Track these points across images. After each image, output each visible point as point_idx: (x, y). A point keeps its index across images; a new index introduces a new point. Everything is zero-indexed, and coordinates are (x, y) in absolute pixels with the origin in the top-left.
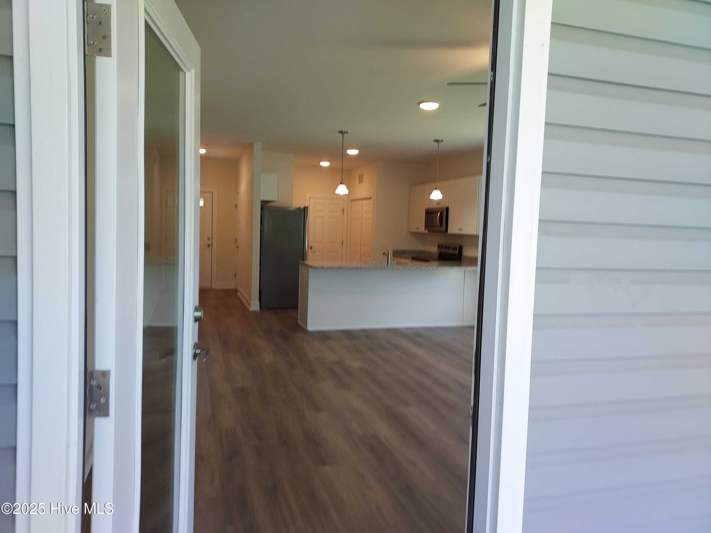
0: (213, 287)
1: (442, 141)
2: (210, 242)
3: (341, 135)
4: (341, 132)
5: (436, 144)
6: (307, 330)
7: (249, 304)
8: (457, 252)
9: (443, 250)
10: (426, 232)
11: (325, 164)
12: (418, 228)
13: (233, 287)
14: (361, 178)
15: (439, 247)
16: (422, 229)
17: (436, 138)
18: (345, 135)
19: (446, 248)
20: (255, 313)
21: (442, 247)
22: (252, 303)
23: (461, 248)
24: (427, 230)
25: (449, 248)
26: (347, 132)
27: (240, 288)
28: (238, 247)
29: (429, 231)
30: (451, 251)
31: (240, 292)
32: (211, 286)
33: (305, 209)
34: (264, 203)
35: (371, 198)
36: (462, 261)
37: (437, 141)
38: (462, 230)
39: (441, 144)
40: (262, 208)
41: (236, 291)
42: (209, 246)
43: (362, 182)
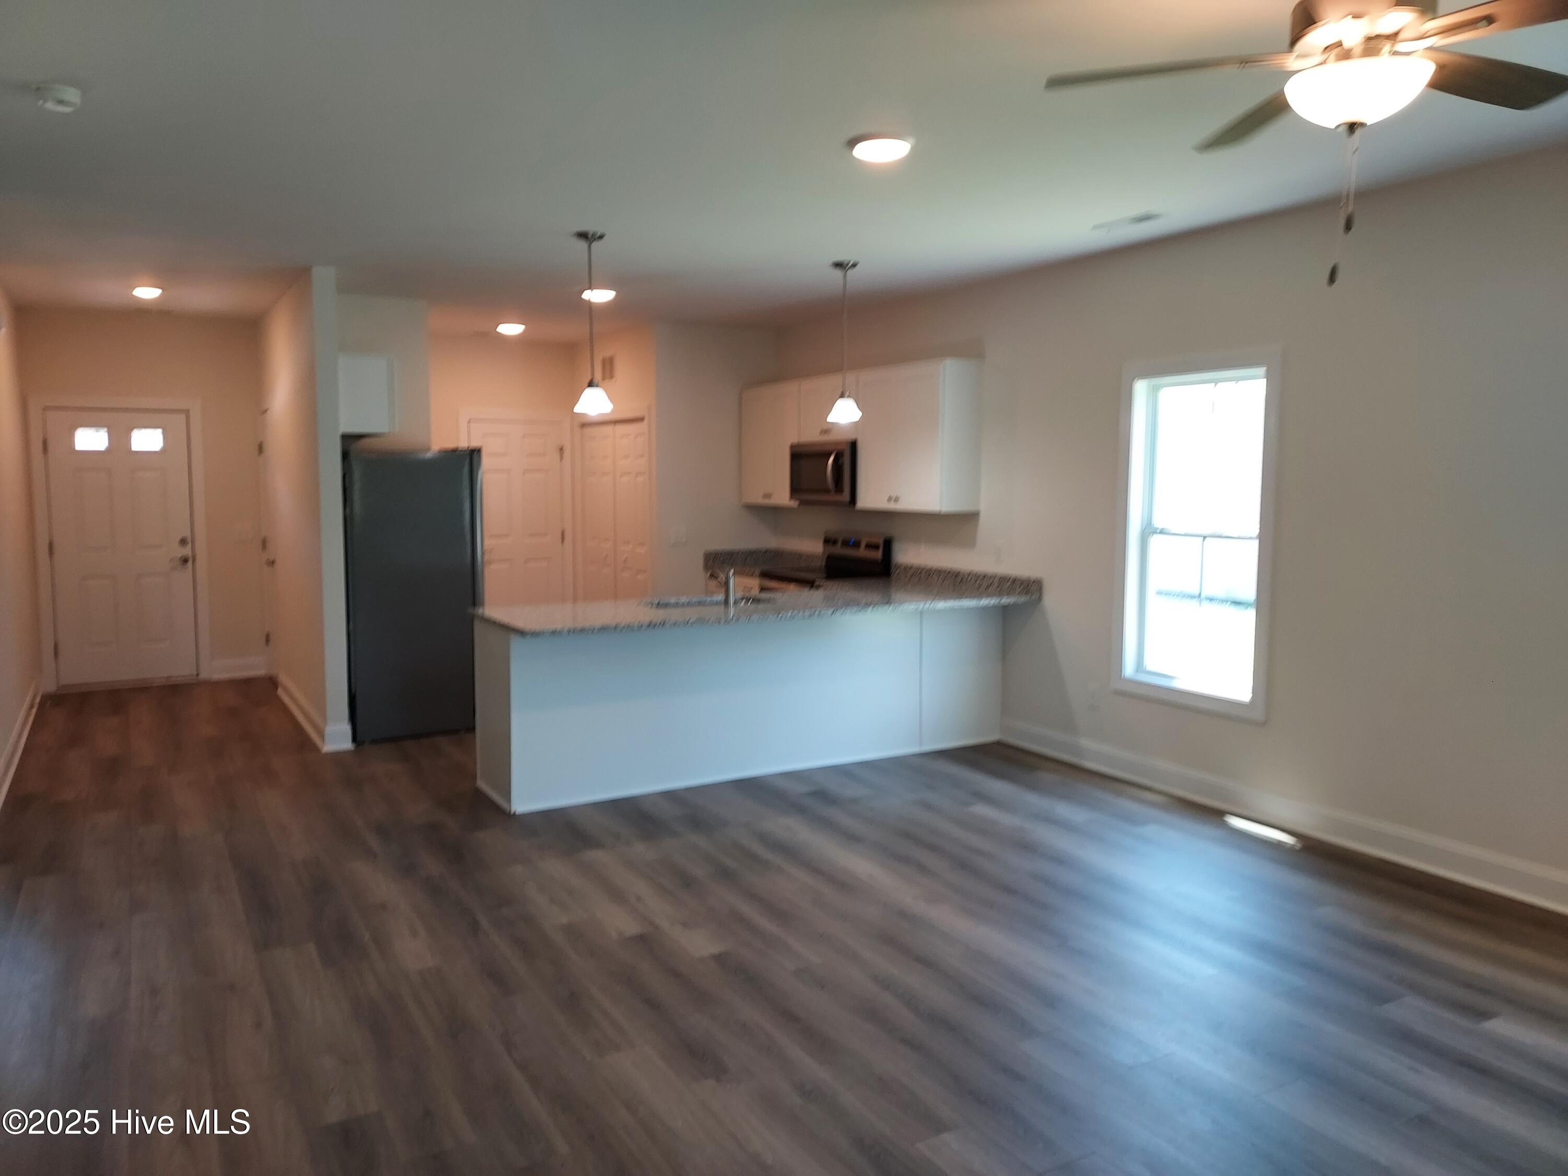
0: (204, 675)
1: (854, 265)
2: (187, 551)
3: (582, 245)
4: (583, 235)
5: (838, 273)
6: (510, 813)
7: (322, 735)
8: (878, 555)
9: (838, 550)
10: (794, 504)
11: (511, 329)
12: (768, 496)
13: (261, 672)
14: (609, 366)
15: (827, 541)
16: (782, 496)
17: (839, 258)
18: (595, 245)
19: (846, 543)
20: (337, 757)
21: (835, 542)
22: (330, 729)
23: (888, 545)
24: (797, 499)
25: (857, 545)
26: (601, 237)
27: (283, 678)
28: (272, 563)
29: (803, 503)
30: (862, 552)
31: (286, 690)
32: (197, 675)
33: (473, 455)
34: (349, 440)
35: (640, 420)
36: (894, 576)
37: (839, 265)
38: (898, 501)
39: (850, 273)
40: (345, 455)
41: (272, 683)
42: (185, 561)
43: (612, 377)
